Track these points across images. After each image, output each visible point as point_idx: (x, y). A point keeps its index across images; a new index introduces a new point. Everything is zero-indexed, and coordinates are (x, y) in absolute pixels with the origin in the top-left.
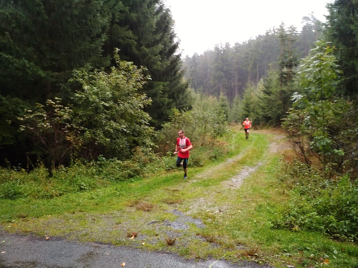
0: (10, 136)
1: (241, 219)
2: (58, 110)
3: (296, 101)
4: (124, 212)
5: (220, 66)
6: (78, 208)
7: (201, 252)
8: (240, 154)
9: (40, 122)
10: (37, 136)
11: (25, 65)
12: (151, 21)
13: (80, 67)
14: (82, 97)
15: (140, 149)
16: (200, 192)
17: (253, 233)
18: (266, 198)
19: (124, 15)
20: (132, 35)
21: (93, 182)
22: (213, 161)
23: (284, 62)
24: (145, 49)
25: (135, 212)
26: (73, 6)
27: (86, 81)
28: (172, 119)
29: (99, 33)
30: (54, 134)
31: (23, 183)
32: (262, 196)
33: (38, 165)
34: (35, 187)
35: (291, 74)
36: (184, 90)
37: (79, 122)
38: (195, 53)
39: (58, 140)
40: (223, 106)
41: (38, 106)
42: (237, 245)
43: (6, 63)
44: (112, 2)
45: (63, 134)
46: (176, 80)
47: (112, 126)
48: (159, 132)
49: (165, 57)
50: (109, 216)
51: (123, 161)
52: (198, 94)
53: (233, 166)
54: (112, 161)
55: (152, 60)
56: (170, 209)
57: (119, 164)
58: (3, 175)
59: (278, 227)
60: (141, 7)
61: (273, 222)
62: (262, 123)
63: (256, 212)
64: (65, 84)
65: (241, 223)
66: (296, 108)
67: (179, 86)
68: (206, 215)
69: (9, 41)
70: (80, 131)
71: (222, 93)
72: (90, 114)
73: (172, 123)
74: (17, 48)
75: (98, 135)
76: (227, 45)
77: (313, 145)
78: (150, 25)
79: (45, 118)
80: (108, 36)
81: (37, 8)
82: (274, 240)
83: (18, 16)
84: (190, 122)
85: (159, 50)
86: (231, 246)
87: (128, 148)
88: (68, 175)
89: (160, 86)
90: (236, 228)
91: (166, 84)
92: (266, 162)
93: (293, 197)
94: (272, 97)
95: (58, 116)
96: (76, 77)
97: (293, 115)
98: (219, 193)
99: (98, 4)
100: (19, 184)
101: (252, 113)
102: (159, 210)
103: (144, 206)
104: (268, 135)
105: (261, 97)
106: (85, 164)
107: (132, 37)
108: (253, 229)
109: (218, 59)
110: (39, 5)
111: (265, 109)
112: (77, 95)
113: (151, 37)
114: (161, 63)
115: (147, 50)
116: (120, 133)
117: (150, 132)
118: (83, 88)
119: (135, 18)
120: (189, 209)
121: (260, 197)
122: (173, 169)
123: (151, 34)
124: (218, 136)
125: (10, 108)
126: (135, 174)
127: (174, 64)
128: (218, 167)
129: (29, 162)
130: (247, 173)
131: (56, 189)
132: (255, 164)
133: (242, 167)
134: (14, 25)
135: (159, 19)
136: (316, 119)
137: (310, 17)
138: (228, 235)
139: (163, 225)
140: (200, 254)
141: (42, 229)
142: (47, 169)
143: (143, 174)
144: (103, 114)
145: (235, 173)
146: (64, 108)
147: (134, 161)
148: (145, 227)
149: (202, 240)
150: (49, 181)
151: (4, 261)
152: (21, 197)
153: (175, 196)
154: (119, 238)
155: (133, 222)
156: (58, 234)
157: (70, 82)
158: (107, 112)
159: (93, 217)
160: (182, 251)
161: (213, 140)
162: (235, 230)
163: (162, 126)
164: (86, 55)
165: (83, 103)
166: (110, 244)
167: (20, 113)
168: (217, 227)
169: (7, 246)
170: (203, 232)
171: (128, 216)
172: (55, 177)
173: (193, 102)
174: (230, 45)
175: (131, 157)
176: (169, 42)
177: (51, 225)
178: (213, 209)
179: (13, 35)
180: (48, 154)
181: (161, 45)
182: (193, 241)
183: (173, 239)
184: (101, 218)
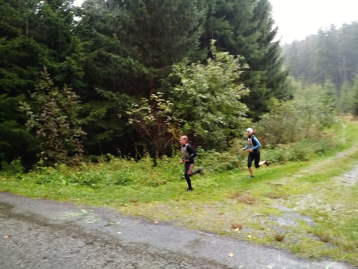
0: (120, 129)
2: (161, 104)
4: (225, 203)
5: (324, 50)
6: (182, 196)
7: (314, 251)
8: (353, 147)
9: (145, 116)
10: (142, 128)
11: (131, 64)
12: (248, 9)
13: (179, 62)
14: (181, 91)
15: (238, 141)
16: (307, 187)
19: (220, 6)
22: (320, 155)
24: (242, 38)
25: (236, 204)
27: (184, 75)
28: (271, 110)
29: (196, 27)
30: (157, 127)
31: (133, 170)
33: (145, 155)
34: (142, 175)
36: (284, 78)
37: (179, 115)
38: (295, 39)
39: (161, 132)
40: (329, 94)
41: (143, 101)
43: (115, 63)
45: (165, 126)
46: (275, 68)
47: (209, 118)
48: (256, 124)
49: (263, 44)
50: (211, 206)
51: (221, 153)
52: (299, 82)
53: (346, 161)
54: (210, 153)
55: (249, 49)
56: (275, 204)
57: (218, 155)
58: (116, 163)
64: (166, 79)
68: (317, 212)
69: (116, 42)
70: (180, 123)
71: (327, 81)
72: (188, 107)
73: (271, 114)
74: (124, 48)
75: (196, 127)
76: (333, 28)
78: (247, 13)
79: (150, 112)
80: (205, 28)
81: (140, 8)
83: (124, 18)
84: (292, 113)
85: (256, 38)
86: (351, 248)
87: (226, 140)
88: (171, 165)
89: (258, 76)
91: (264, 72)
95: (160, 110)
96: (175, 72)
98: (330, 189)
102: (262, 204)
103: (245, 199)
107: (229, 27)
109: (321, 43)
110: (141, 6)
112: (176, 89)
113: (248, 26)
114: (258, 51)
115: (244, 39)
116: (216, 125)
117: (248, 124)
118: (182, 82)
119: (232, 7)
120: (296, 206)
122: (274, 162)
123: (248, 22)
124: (325, 127)
125: (120, 104)
127: (273, 51)
128: (327, 162)
129: (137, 152)
131: (161, 178)
134: (120, 27)
135: (256, 6)
138: (345, 235)
139: (268, 219)
140: (314, 253)
141: (151, 214)
142: (153, 159)
143: (241, 166)
144: (201, 106)
145: (349, 169)
146: (165, 102)
147: (232, 153)
148: (249, 220)
149: (315, 239)
150: (154, 170)
151: (121, 241)
152: (131, 184)
153: (279, 191)
154: (224, 229)
155: (236, 214)
156: (166, 219)
157: (170, 77)
158: (204, 104)
159: (196, 206)
160: (293, 248)
161: (319, 131)
162: (353, 231)
163: (260, 117)
164: (183, 49)
165: (182, 96)
166: (215, 233)
167: (127, 107)
168: (331, 226)
169: (122, 227)
170: (315, 230)
171: (230, 207)
172: (159, 166)
173: (294, 91)
174: (336, 27)
175: (229, 149)
176: (268, 29)
177: (159, 210)
178: (324, 206)
179: (120, 36)
180: (152, 146)
181: (259, 33)
182: (305, 239)
183: (281, 235)
184: (204, 207)
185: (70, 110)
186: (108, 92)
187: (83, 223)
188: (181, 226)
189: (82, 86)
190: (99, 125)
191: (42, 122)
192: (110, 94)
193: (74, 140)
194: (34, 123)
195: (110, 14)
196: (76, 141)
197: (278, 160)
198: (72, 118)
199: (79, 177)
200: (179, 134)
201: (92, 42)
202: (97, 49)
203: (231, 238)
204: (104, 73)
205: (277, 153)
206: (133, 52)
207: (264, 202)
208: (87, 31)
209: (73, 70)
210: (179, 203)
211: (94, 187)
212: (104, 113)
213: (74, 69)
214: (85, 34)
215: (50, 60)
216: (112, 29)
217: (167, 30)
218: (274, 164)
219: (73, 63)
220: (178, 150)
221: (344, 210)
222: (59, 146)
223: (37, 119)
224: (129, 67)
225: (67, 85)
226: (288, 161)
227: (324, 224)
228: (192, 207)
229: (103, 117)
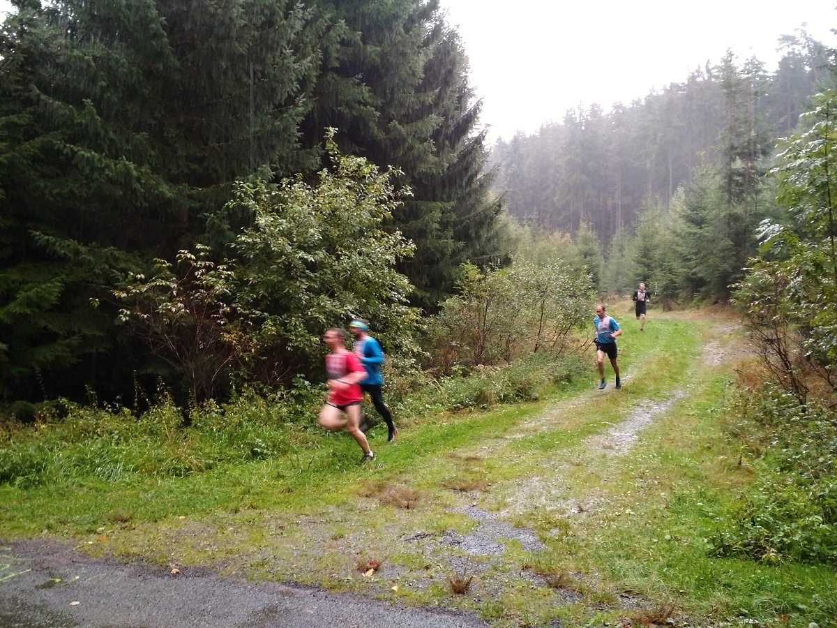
0: (98, 334)
1: (633, 530)
2: (202, 274)
3: (765, 241)
4: (351, 510)
5: (578, 160)
6: (248, 499)
8: (629, 370)
9: (165, 301)
10: (156, 333)
11: (128, 172)
12: (412, 62)
13: (250, 174)
14: (255, 243)
16: (531, 463)
17: (661, 568)
18: (694, 478)
19: (350, 50)
20: (370, 97)
21: (282, 437)
22: (563, 389)
23: (736, 145)
24: (399, 127)
25: (377, 509)
26: (234, 34)
27: (263, 205)
28: (462, 290)
29: (292, 94)
30: (194, 328)
31: (126, 440)
32: (685, 474)
33: (160, 400)
34: (152, 449)
35: (753, 174)
36: (492, 219)
37: (250, 299)
38: (518, 132)
39: (204, 340)
40: (586, 255)
41: (159, 265)
42: (622, 597)
43: (87, 170)
44: (323, 23)
45: (213, 327)
46: (473, 196)
47: (324, 307)
48: (432, 320)
49: (447, 143)
50: (316, 518)
52: (526, 228)
53: (614, 401)
55: (415, 152)
56: (460, 503)
58: (81, 422)
59: (724, 551)
60: (391, 29)
61: (713, 540)
62: (682, 294)
63: (669, 514)
64: (216, 214)
65: (632, 540)
66: (769, 256)
68: (546, 519)
69: (92, 117)
70: (252, 319)
71: (583, 225)
72: (272, 280)
73: (463, 298)
74: (111, 135)
75: (292, 328)
76: (595, 111)
77: (811, 347)
78: (410, 72)
79: (175, 293)
82: (716, 584)
83: (112, 63)
84: (506, 295)
85: (431, 129)
86: (608, 599)
88: (225, 421)
89: (434, 213)
90: (620, 552)
91: (448, 206)
92: (694, 390)
93: (763, 476)
94: (707, 231)
95: (202, 287)
96: (240, 197)
97: (759, 275)
98: (578, 465)
99: (289, 29)
100: (117, 444)
101: (659, 269)
102: (433, 506)
103: (398, 495)
104: (699, 322)
105: (679, 231)
106: (264, 396)
107: (370, 101)
108: (663, 557)
109: (572, 143)
111: (689, 260)
112: (243, 239)
113: (413, 99)
114: (436, 159)
115: (403, 130)
117: (412, 320)
118: (257, 222)
119: (377, 55)
120: (505, 505)
121: (681, 477)
122: (466, 406)
123: (413, 92)
124: (574, 327)
125: (97, 271)
126: (377, 419)
127: (469, 158)
128: (576, 402)
129: (139, 393)
130: (647, 418)
131: (199, 455)
132: (667, 394)
133: (635, 401)
134: (104, 84)
135: (432, 56)
136: (818, 283)
137: (798, 35)
138: (599, 570)
139: (441, 542)
141: (163, 549)
142: (180, 408)
144: (303, 280)
145: (618, 418)
146: (215, 269)
148: (400, 547)
149: (537, 582)
150: (184, 435)
153: (472, 473)
154: (338, 574)
155: (371, 536)
156: (200, 560)
157: (228, 208)
158: (312, 275)
159: (279, 522)
160: (487, 608)
161: (562, 336)
162: (617, 559)
163: (440, 305)
164: (265, 144)
165: (256, 255)
166: (316, 587)
167: (118, 281)
168: (573, 551)
169: (83, 588)
170: (538, 562)
171: (361, 518)
172: (195, 426)
173: (514, 248)
174: (601, 111)
176: (457, 109)
177: (185, 539)
178: (562, 504)
179: (103, 107)
180: (183, 375)
181: (435, 117)
182: (515, 584)
183: (466, 579)
184: (297, 524)
186: (67, 242)
188: (237, 575)
190: (43, 323)
192: (71, 247)
195: (78, 52)
197: (476, 401)
200: (250, 346)
201: (28, 116)
202: (42, 134)
203: (354, 597)
204: (59, 194)
205: (474, 386)
206: (135, 146)
207: (438, 502)
208: (17, 90)
210: (238, 516)
212: (56, 294)
214: (10, 96)
216: (81, 86)
218: (467, 410)
221: (603, 512)
224: (125, 180)
226: (497, 402)
227: (561, 545)
228: (269, 526)
229: (52, 305)
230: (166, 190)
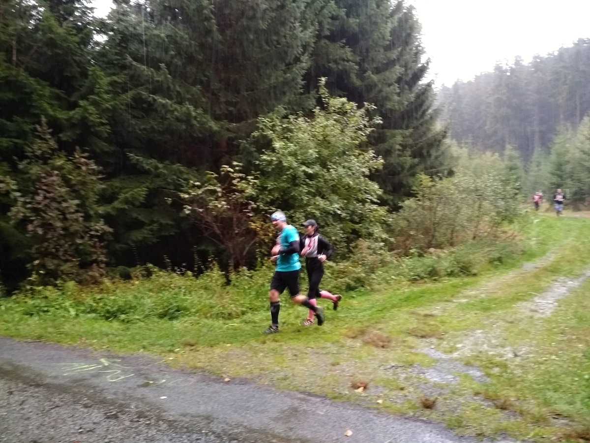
0: (169, 222)
1: (559, 371)
2: (238, 182)
4: (342, 347)
5: (504, 98)
7: (485, 425)
8: (548, 254)
9: (211, 200)
10: (207, 222)
11: (189, 114)
12: (382, 29)
13: (269, 113)
14: (272, 160)
15: (364, 243)
16: (474, 320)
17: (583, 399)
19: (337, 23)
20: (352, 56)
22: (496, 267)
24: (372, 76)
25: (361, 347)
26: (259, 15)
27: (278, 134)
28: (418, 194)
29: (298, 56)
30: (231, 219)
31: (190, 292)
33: (211, 267)
34: (206, 299)
36: (440, 141)
37: (268, 200)
38: (458, 79)
39: (238, 227)
40: (511, 169)
41: (209, 176)
42: (554, 418)
43: (163, 112)
44: (318, 4)
45: (245, 218)
46: (425, 126)
47: (318, 205)
48: (395, 216)
49: (406, 87)
50: (319, 350)
51: (337, 262)
52: (464, 149)
53: (537, 277)
55: (384, 94)
56: (422, 346)
57: (331, 267)
58: (161, 280)
60: (366, 6)
63: (586, 361)
64: (247, 140)
65: (558, 378)
67: (430, 135)
68: (489, 360)
69: (166, 78)
71: (508, 146)
72: (283, 187)
73: (419, 200)
74: (178, 88)
75: (297, 220)
76: (517, 63)
78: (380, 36)
79: (220, 194)
80: (312, 58)
81: (206, 23)
83: (178, 39)
84: (452, 198)
85: (395, 77)
86: (543, 419)
87: (345, 241)
88: (253, 282)
89: (397, 138)
90: (550, 387)
91: (407, 132)
95: (238, 191)
96: (262, 129)
99: (297, 9)
101: (569, 180)
102: (402, 347)
103: (375, 338)
105: (587, 150)
107: (351, 58)
108: (584, 391)
109: (500, 85)
110: (208, 19)
112: (265, 157)
113: (382, 56)
114: (399, 98)
115: (375, 78)
116: (330, 216)
117: (381, 215)
118: (274, 146)
119: (356, 25)
120: (457, 349)
122: (422, 278)
123: (382, 50)
124: (504, 222)
125: (169, 180)
127: (423, 97)
128: (506, 278)
129: (198, 262)
130: (563, 290)
131: (237, 305)
132: (579, 272)
133: (554, 278)
134: (173, 53)
135: (396, 24)
138: (534, 398)
139: (411, 372)
140: (484, 429)
141: (219, 365)
142: (223, 273)
143: (370, 285)
144: (305, 186)
145: (541, 289)
146: (246, 179)
147: (355, 263)
148: (381, 373)
149: (486, 404)
150: (226, 291)
151: (165, 411)
152: (187, 315)
153: (429, 325)
154: (338, 389)
155: (359, 364)
156: (243, 373)
157: (254, 137)
158: (310, 183)
159: (294, 351)
160: (450, 420)
161: (494, 228)
162: (547, 391)
163: (400, 205)
164: (277, 92)
165: (273, 169)
166: (324, 397)
167: (182, 186)
168: (512, 384)
169: (168, 388)
170: (487, 390)
171: (350, 352)
172: (234, 285)
173: (456, 163)
175: (350, 257)
176: (413, 62)
177: (232, 359)
178: (500, 350)
179: (172, 69)
180: (224, 251)
181: (399, 68)
182: (470, 404)
183: (432, 399)
184: (306, 353)
185: (84, 190)
186: (150, 161)
187: (101, 382)
188: (268, 385)
189: (106, 149)
190: (135, 215)
191: (36, 211)
192: (153, 164)
193: (90, 240)
194: (23, 213)
195: (156, 32)
196: (95, 243)
197: (429, 274)
198: (87, 204)
199: (97, 303)
200: (269, 232)
201: (124, 76)
202: (133, 88)
203: (351, 405)
204: (144, 129)
205: (428, 264)
206: (192, 95)
207: (405, 344)
208: (116, 60)
209: (91, 124)
210: (265, 346)
211: (123, 321)
212: (143, 196)
213: (92, 121)
214: (113, 64)
215: (52, 105)
216: (158, 55)
217: (249, 60)
218: (422, 281)
219: (90, 111)
220: (266, 258)
221: (533, 357)
222: (66, 251)
223: (29, 206)
224: (187, 119)
225: (81, 147)
226: (445, 276)
227: (502, 379)
228: (287, 354)
229: (142, 203)
230: (214, 126)
